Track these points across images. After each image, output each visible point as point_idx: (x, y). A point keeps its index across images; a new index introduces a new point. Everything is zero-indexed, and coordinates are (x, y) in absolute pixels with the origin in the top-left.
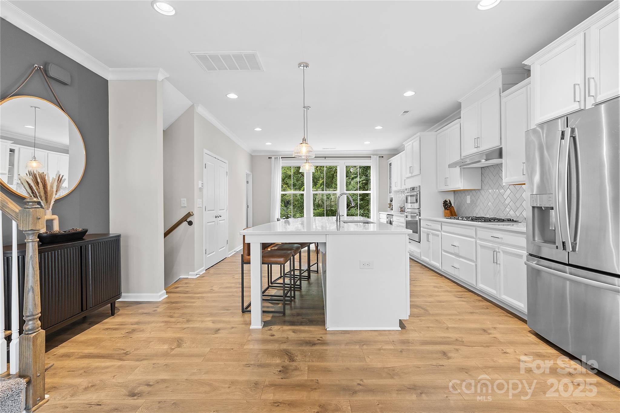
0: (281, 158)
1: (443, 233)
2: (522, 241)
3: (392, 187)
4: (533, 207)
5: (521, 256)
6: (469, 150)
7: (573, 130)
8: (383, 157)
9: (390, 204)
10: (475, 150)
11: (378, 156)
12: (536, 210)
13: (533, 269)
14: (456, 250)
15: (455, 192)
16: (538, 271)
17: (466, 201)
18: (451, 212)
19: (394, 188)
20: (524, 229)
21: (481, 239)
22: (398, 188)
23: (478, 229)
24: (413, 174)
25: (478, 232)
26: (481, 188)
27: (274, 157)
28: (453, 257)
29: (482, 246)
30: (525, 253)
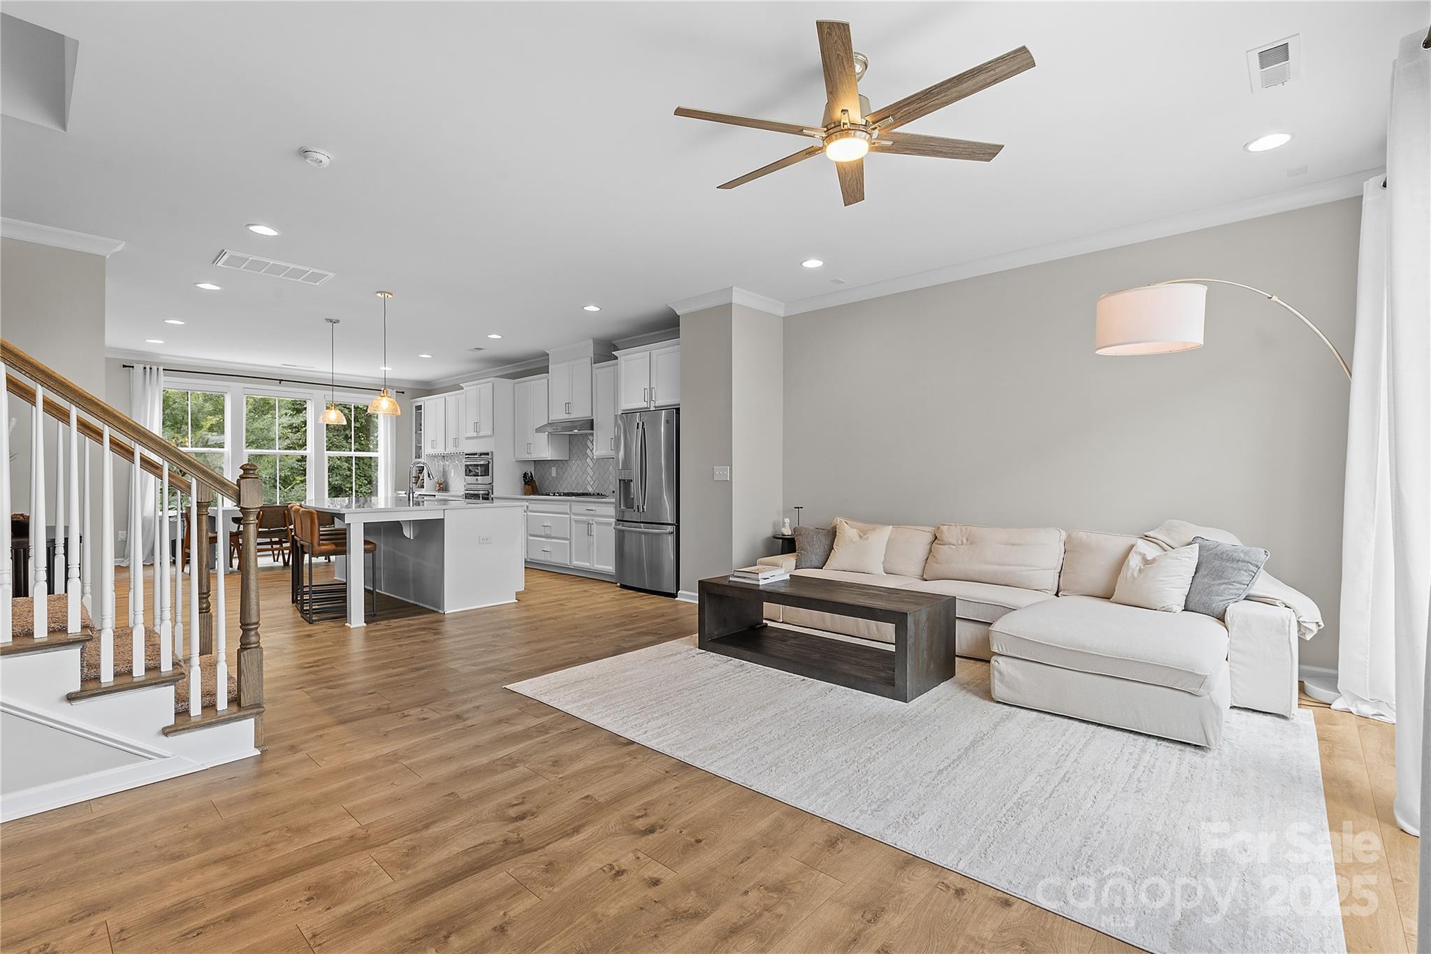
0: (164, 370)
1: (529, 513)
2: (611, 510)
3: (423, 447)
4: (620, 480)
5: (609, 524)
6: (559, 415)
7: (643, 423)
8: (403, 393)
9: (416, 477)
10: (566, 416)
11: (395, 391)
12: (622, 482)
13: (619, 530)
14: (548, 531)
15: (536, 463)
16: (623, 531)
17: (551, 475)
18: (532, 488)
19: (427, 450)
20: (613, 500)
21: (575, 514)
22: (440, 450)
23: (573, 503)
24: (481, 434)
25: (573, 507)
26: (568, 459)
27: (142, 366)
28: (544, 539)
29: (576, 521)
30: (613, 520)
